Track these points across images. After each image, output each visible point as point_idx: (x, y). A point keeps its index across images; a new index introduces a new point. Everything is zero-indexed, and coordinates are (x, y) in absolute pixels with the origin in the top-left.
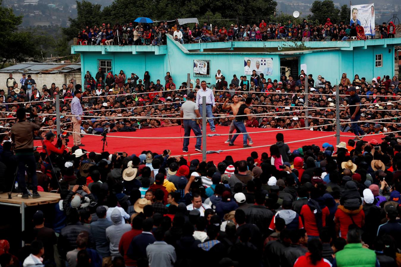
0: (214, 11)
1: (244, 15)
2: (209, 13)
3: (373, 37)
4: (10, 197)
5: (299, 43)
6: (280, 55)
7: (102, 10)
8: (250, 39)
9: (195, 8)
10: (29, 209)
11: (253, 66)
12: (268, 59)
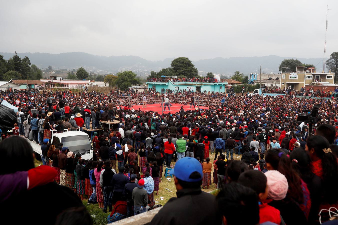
0: (182, 74)
1: (190, 76)
2: (181, 75)
3: (220, 82)
4: (107, 122)
5: (201, 83)
6: (196, 86)
7: (157, 73)
8: (189, 81)
9: (178, 73)
10: (111, 125)
11: (189, 88)
12: (193, 87)
